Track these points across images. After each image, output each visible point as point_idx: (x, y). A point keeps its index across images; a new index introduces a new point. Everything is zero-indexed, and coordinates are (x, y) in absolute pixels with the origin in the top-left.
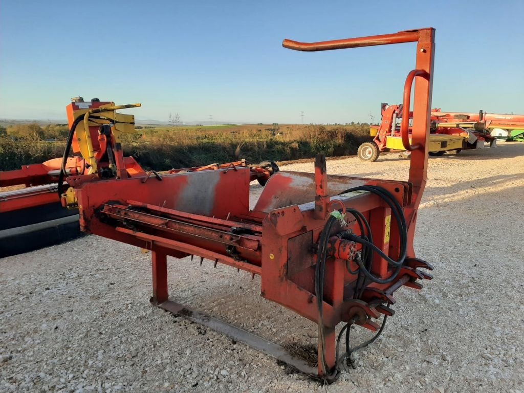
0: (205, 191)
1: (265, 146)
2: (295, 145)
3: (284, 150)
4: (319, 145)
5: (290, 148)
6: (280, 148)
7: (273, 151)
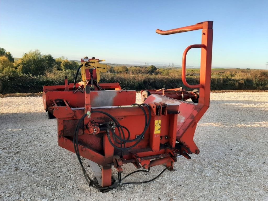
0: (108, 100)
1: (222, 81)
2: (242, 82)
3: (234, 84)
4: (259, 82)
5: (238, 83)
6: (231, 83)
7: (227, 84)
